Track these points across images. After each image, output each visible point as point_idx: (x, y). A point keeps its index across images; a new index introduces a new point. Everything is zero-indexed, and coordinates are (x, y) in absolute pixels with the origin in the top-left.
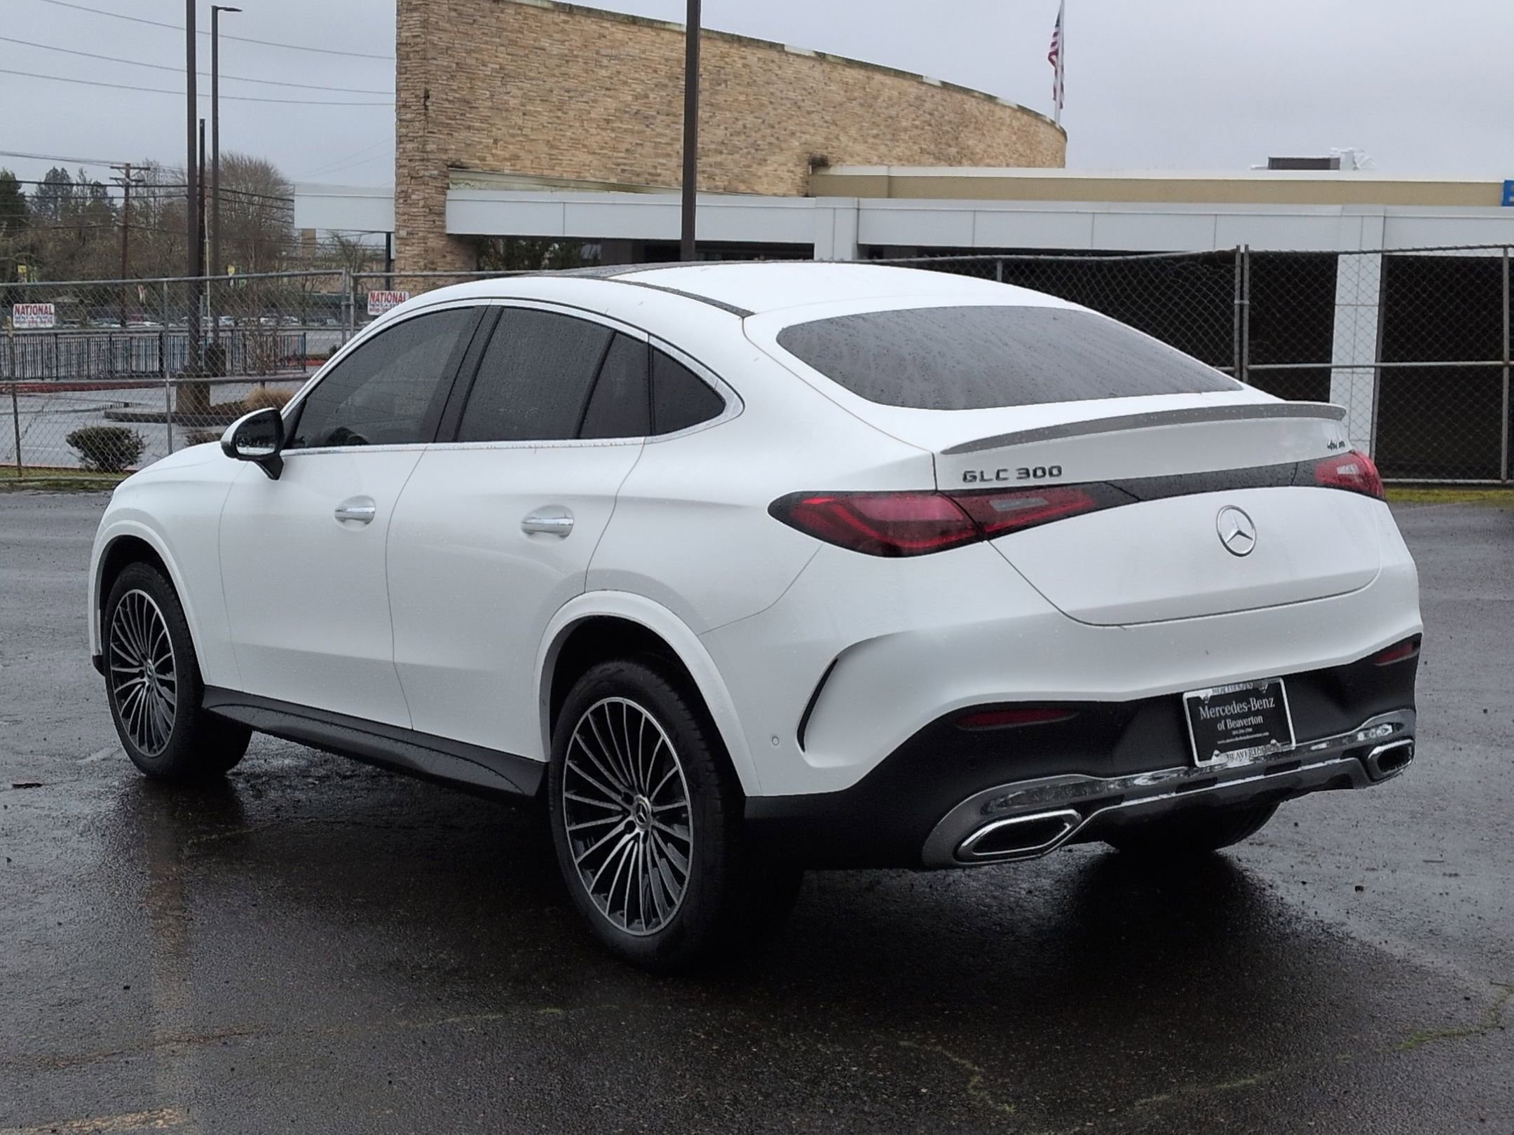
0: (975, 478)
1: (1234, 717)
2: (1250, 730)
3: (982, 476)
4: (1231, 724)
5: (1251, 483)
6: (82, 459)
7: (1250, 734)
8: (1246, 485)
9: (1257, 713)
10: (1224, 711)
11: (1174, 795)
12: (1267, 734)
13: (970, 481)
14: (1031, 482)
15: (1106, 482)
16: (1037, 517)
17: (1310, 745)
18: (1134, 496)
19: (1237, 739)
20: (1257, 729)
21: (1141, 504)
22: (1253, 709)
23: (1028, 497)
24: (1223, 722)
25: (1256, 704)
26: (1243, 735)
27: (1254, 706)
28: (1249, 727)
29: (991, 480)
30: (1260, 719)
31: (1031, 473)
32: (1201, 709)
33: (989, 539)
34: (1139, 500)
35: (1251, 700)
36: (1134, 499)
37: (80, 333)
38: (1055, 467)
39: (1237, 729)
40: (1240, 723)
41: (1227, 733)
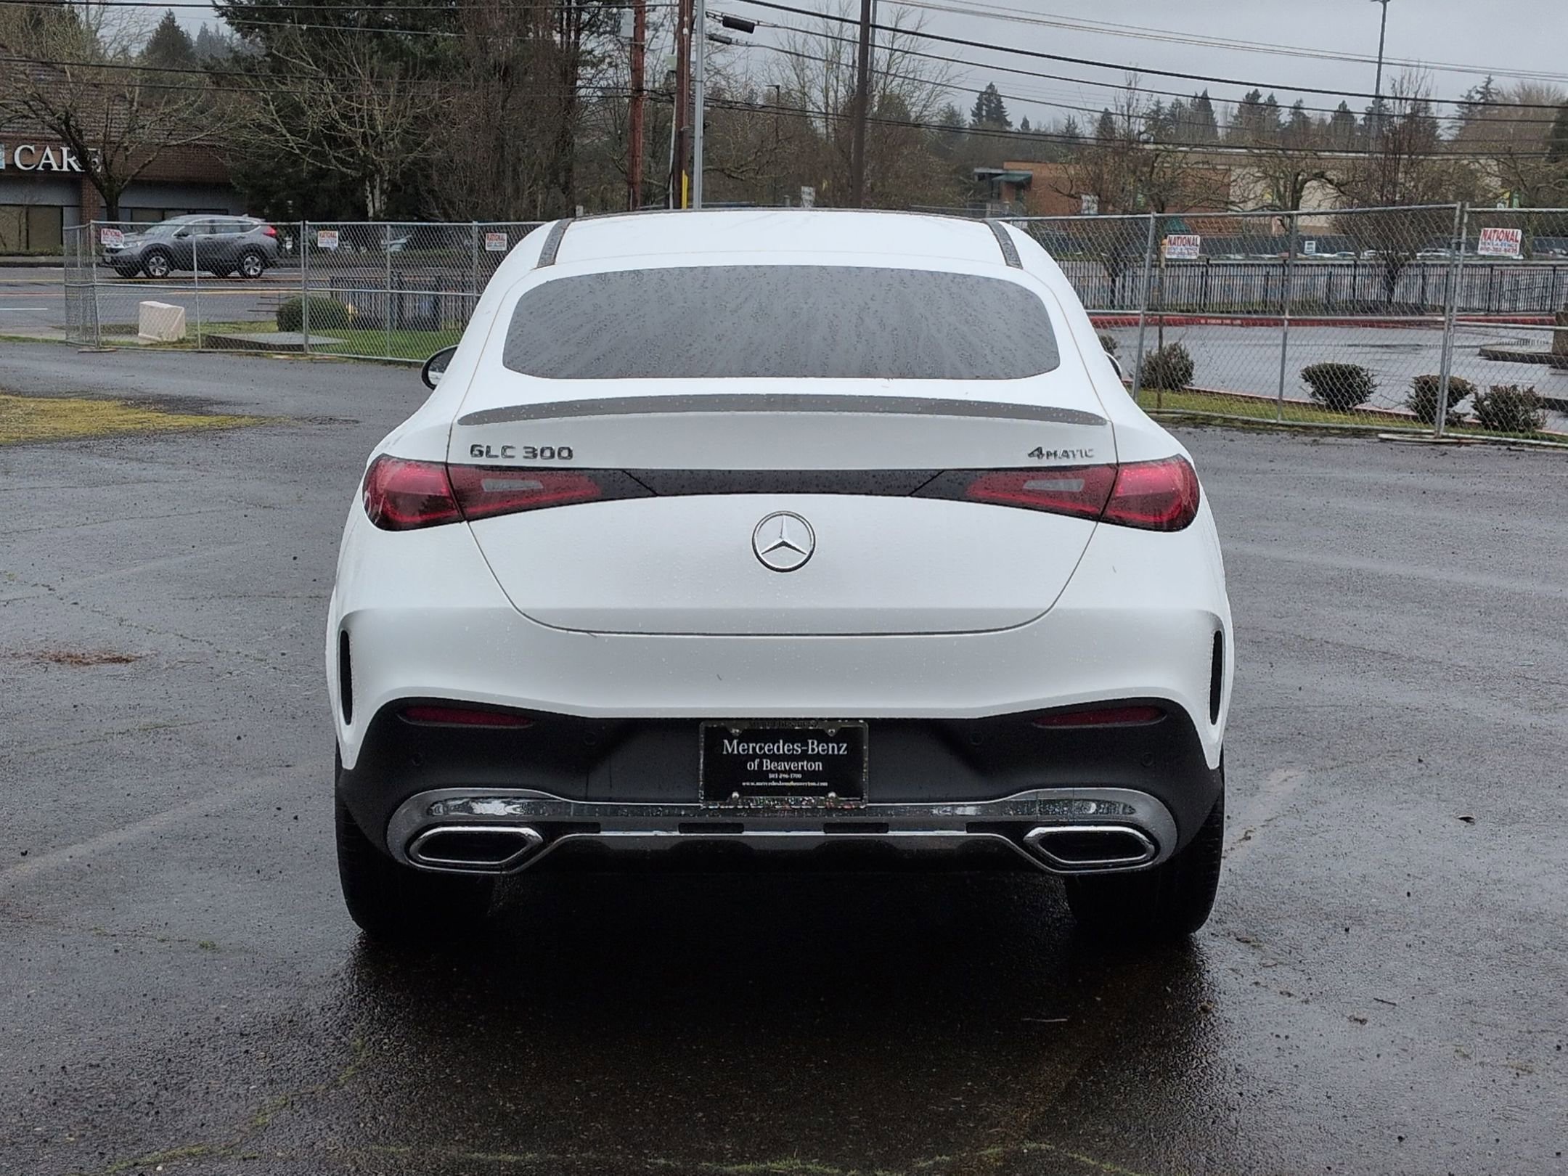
0: (481, 453)
1: (775, 758)
2: (799, 776)
3: (488, 452)
4: (768, 764)
5: (835, 488)
6: (1313, 395)
7: (795, 780)
8: (825, 489)
9: (817, 757)
10: (761, 748)
11: (677, 833)
12: (825, 784)
13: (476, 456)
14: (538, 462)
15: (624, 471)
16: (524, 502)
17: (932, 807)
18: (650, 489)
19: (774, 784)
20: (808, 775)
21: (658, 498)
22: (810, 752)
23: (523, 479)
24: (757, 761)
25: (815, 747)
26: (784, 780)
27: (813, 750)
28: (797, 772)
29: (497, 456)
30: (818, 766)
31: (539, 452)
32: (726, 742)
33: (469, 521)
34: (655, 495)
35: (810, 741)
36: (650, 493)
37: (1524, 265)
38: (564, 448)
39: (779, 772)
40: (783, 766)
41: (762, 775)
